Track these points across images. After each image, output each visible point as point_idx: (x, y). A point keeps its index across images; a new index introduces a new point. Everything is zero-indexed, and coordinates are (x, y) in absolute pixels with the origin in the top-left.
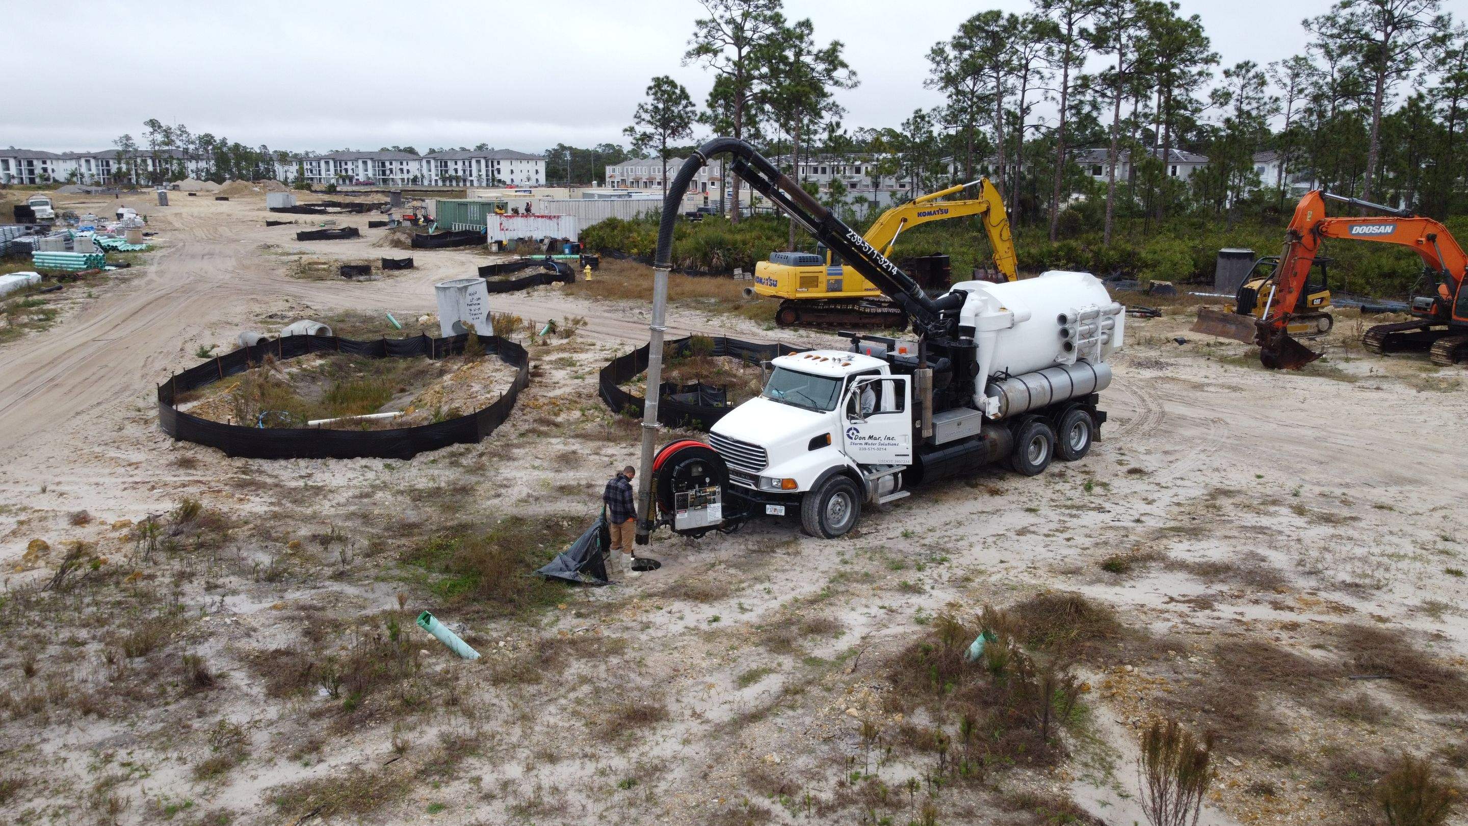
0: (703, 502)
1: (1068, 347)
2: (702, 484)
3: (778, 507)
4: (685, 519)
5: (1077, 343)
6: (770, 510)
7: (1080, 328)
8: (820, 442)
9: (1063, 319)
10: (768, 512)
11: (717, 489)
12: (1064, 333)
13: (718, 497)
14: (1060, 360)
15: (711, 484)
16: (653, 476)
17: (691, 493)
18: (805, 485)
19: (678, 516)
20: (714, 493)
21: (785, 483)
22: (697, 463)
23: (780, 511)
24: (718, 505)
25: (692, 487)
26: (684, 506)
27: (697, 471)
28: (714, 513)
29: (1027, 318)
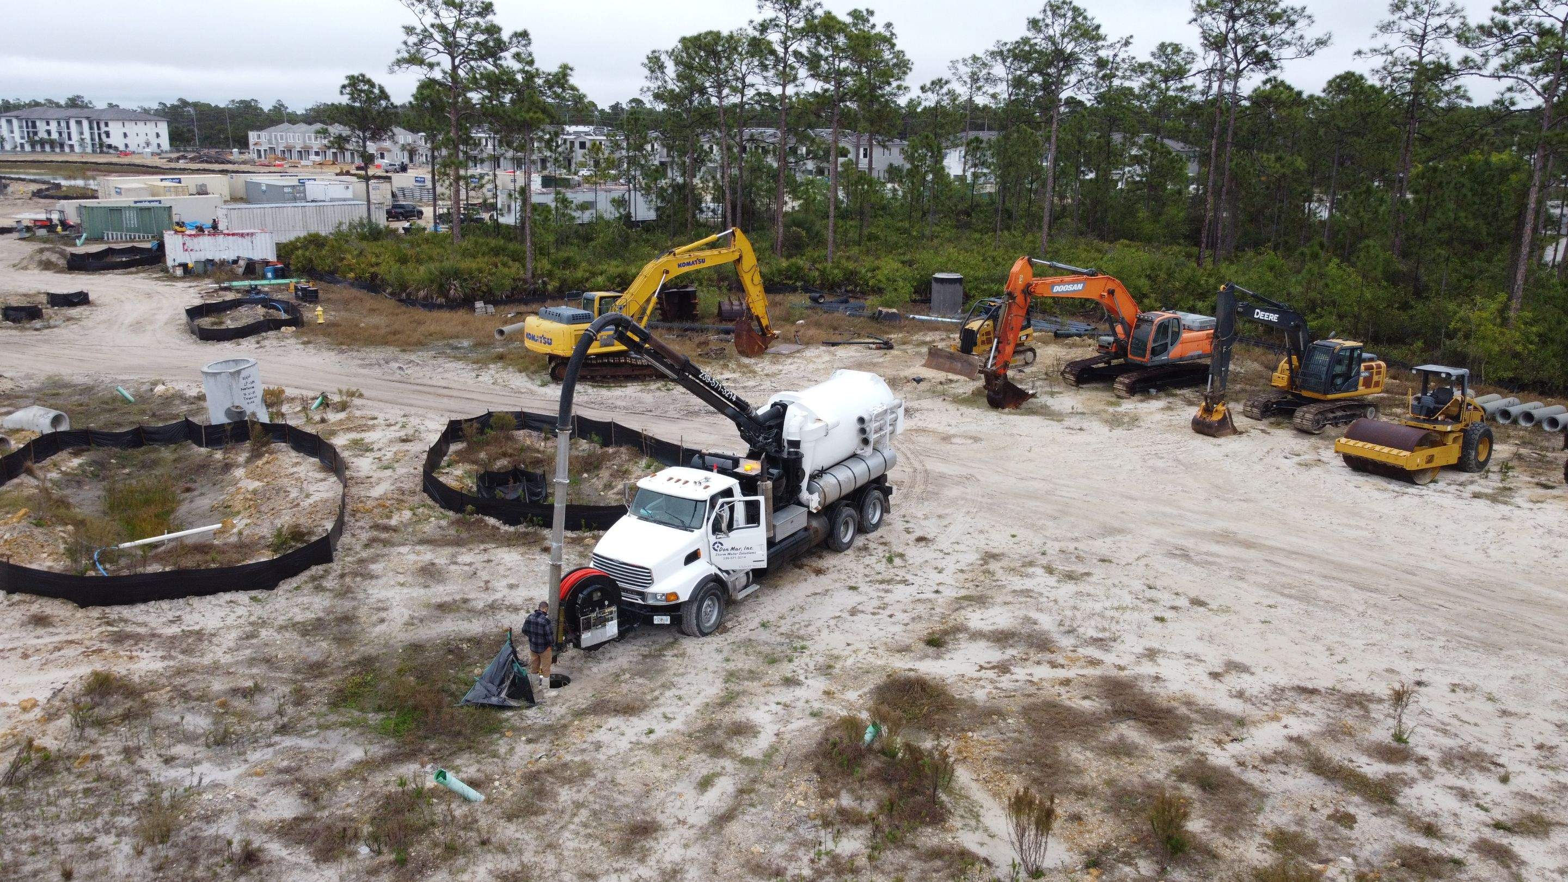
0: (603, 622)
1: (866, 442)
2: (602, 606)
3: (664, 617)
4: (587, 638)
5: (873, 437)
6: (657, 620)
7: (874, 425)
8: (692, 557)
9: (861, 420)
10: (656, 622)
11: (614, 609)
12: (863, 431)
13: (615, 615)
14: (859, 452)
15: (609, 606)
16: (560, 605)
17: (593, 615)
18: (684, 597)
19: (583, 636)
20: (611, 613)
21: (668, 596)
22: (596, 590)
23: (666, 620)
24: (615, 622)
25: (593, 611)
26: (588, 627)
27: (597, 596)
28: (612, 629)
29: (837, 425)
